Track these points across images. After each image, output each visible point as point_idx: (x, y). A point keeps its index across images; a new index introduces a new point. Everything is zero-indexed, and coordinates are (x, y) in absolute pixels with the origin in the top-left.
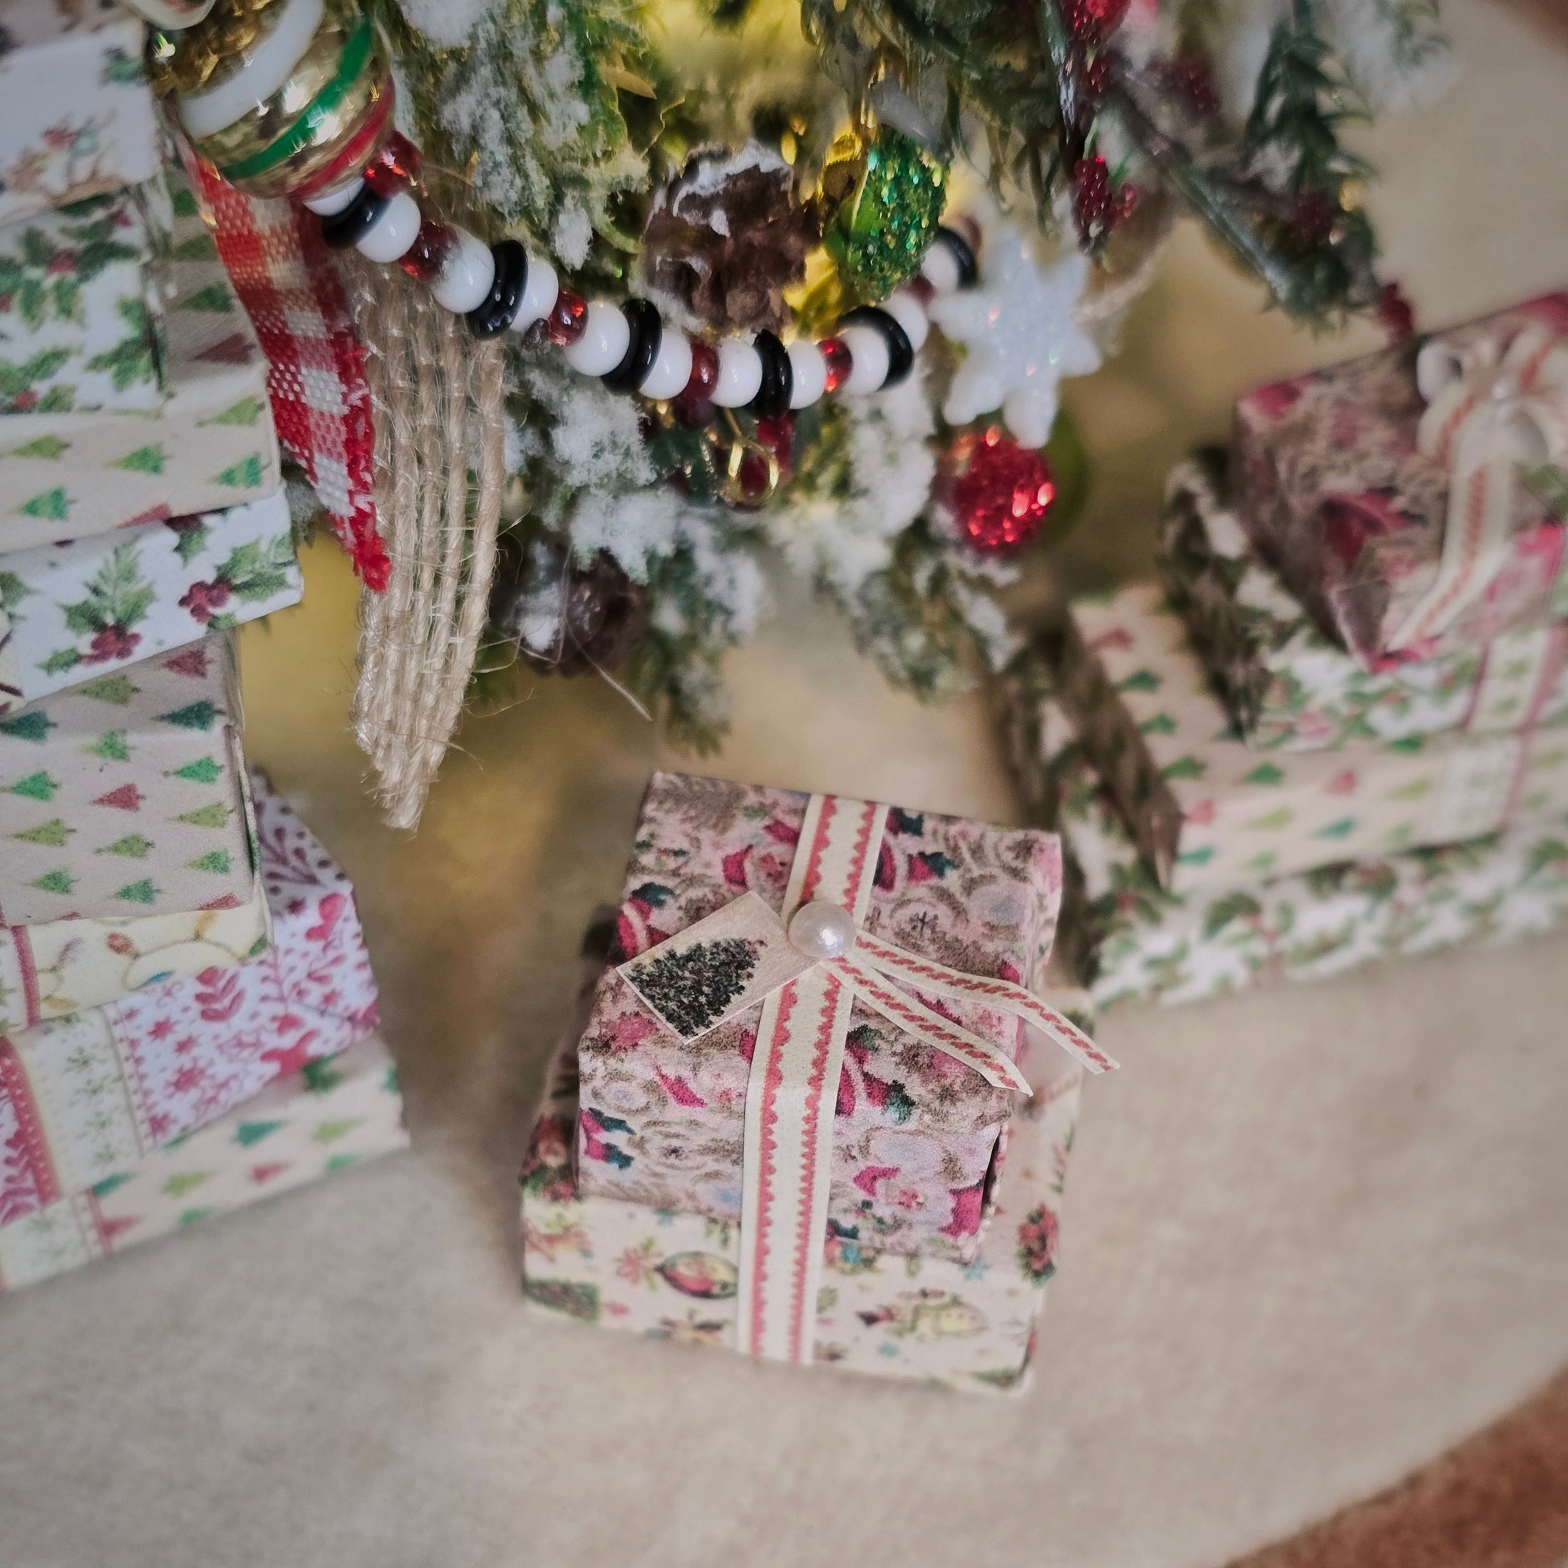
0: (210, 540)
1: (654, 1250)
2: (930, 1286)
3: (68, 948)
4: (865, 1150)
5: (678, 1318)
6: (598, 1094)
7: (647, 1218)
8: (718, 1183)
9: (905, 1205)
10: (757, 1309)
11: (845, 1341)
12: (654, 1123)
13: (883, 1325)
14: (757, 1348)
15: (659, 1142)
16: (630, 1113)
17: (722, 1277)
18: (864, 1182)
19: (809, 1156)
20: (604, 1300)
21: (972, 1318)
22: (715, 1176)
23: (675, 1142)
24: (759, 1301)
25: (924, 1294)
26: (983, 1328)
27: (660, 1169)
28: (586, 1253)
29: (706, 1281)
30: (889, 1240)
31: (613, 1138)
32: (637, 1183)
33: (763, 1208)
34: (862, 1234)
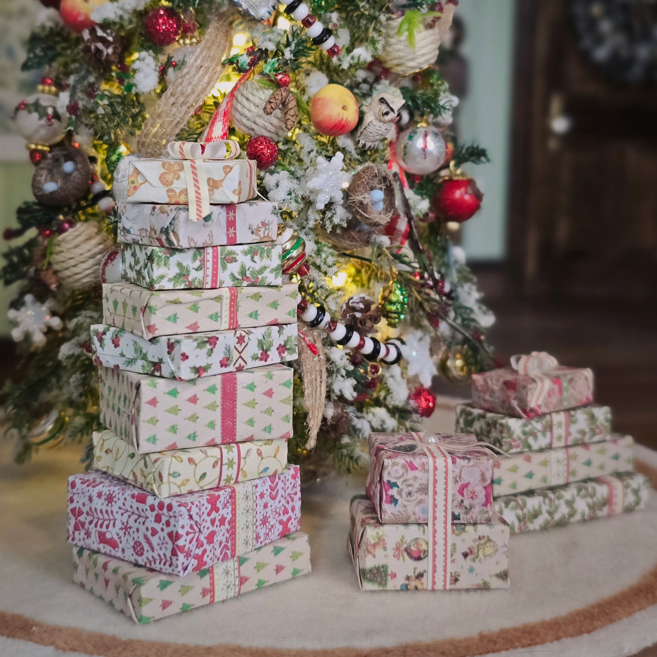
0: (284, 332)
1: (404, 541)
2: (481, 534)
3: (248, 451)
4: (460, 477)
5: (411, 574)
6: (389, 473)
7: (402, 528)
8: (421, 505)
9: (472, 498)
10: (434, 560)
11: (459, 570)
12: (405, 481)
13: (470, 557)
14: (434, 583)
15: (406, 490)
16: (398, 478)
17: (424, 547)
18: (461, 491)
19: (446, 484)
20: (389, 572)
21: (494, 546)
22: (421, 502)
23: (410, 489)
24: (435, 556)
25: (480, 538)
26: (497, 550)
27: (406, 503)
28: (385, 549)
29: (419, 551)
30: (469, 516)
31: (393, 492)
32: (399, 512)
33: (434, 512)
34: (461, 517)
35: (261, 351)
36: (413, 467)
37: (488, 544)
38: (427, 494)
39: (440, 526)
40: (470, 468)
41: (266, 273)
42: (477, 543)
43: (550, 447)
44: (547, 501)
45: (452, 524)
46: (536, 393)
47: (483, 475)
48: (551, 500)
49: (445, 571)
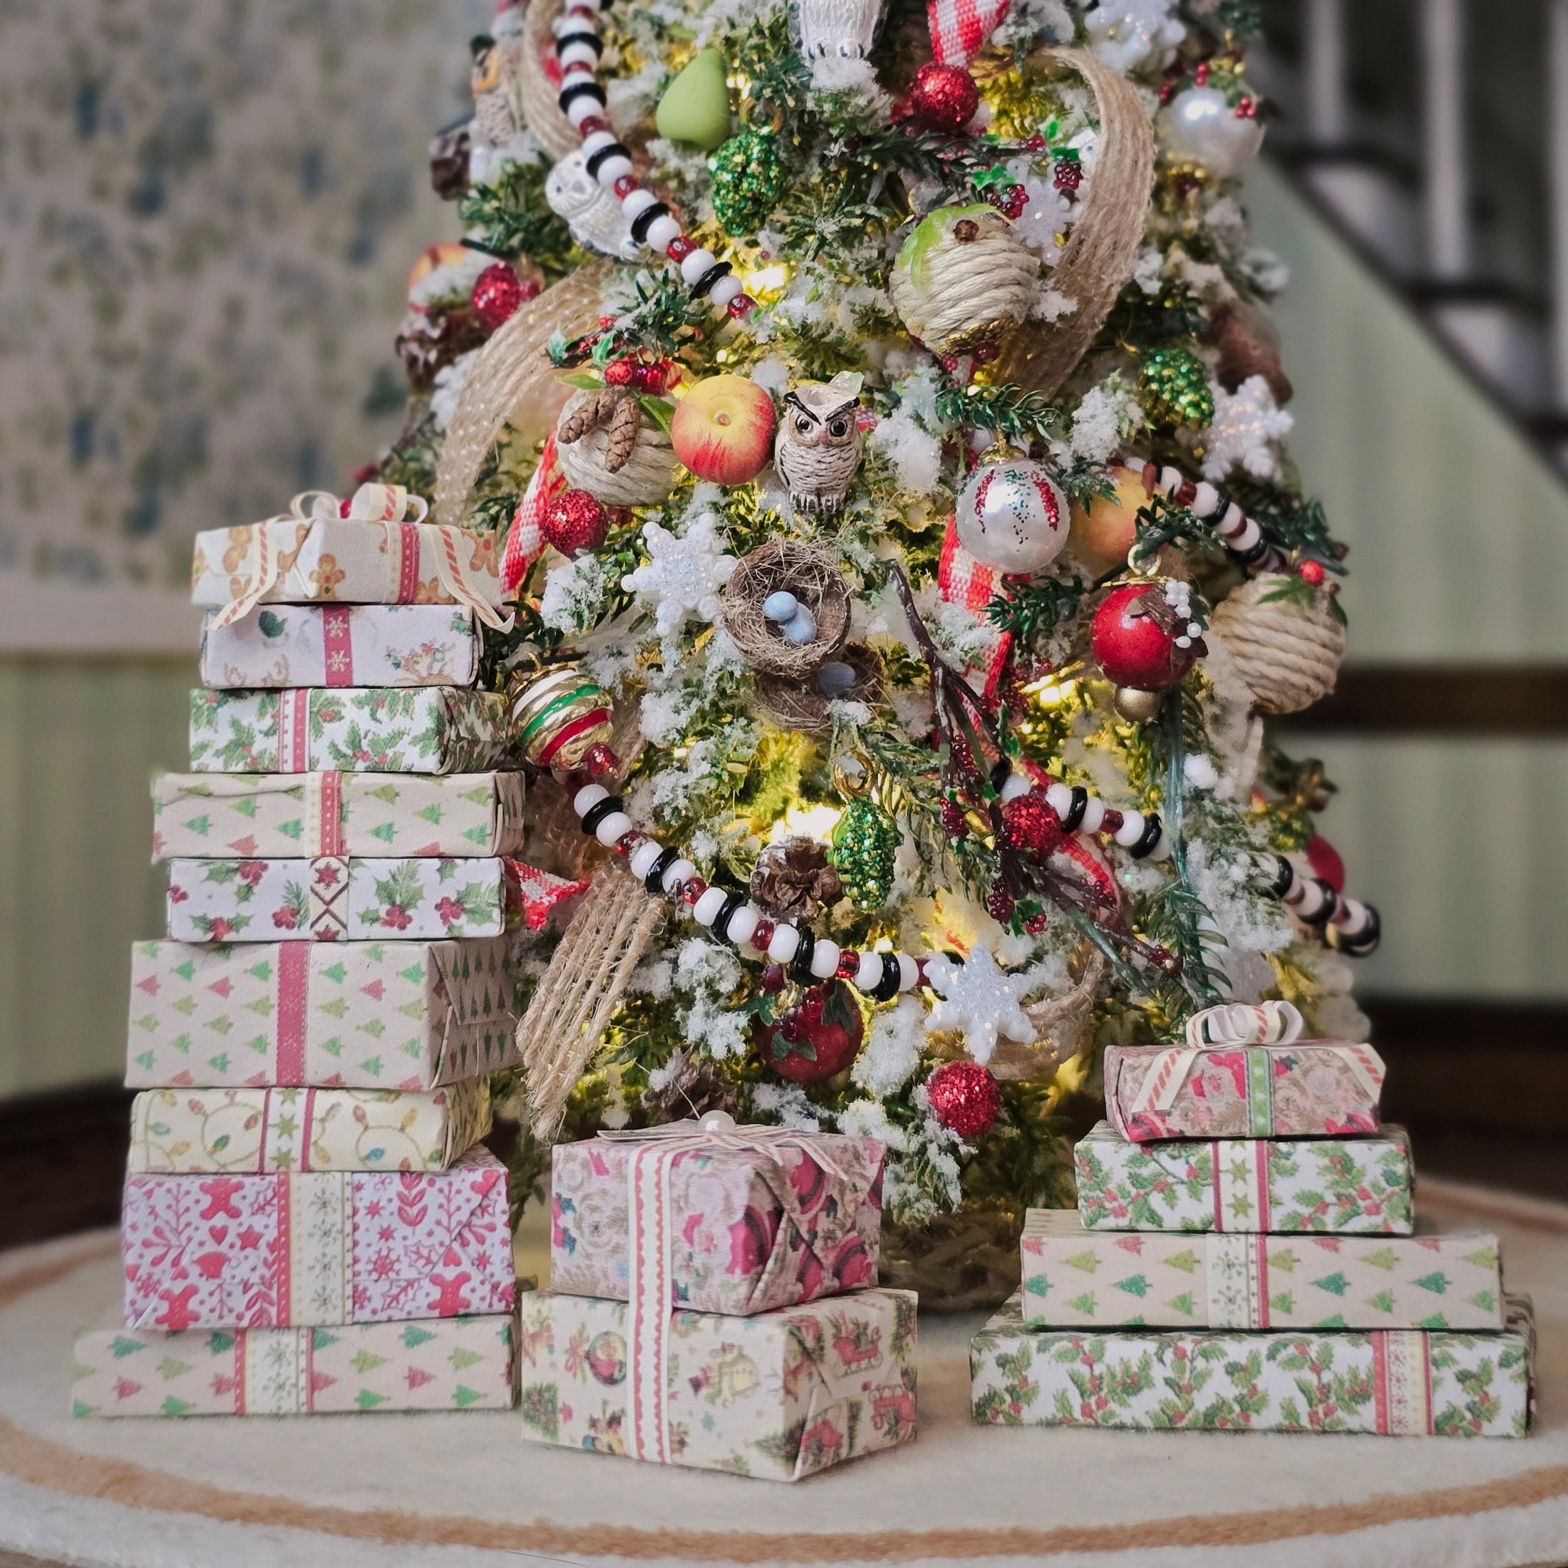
0: (456, 872)
1: (585, 1335)
2: (728, 1340)
3: (332, 1107)
4: (686, 1199)
5: (598, 1415)
6: (559, 1177)
7: (583, 1304)
8: (618, 1256)
9: (708, 1250)
10: (637, 1390)
11: (686, 1420)
12: (586, 1197)
13: (704, 1391)
14: (640, 1444)
15: (590, 1219)
16: (575, 1190)
17: (619, 1356)
18: (688, 1233)
19: (659, 1211)
20: (560, 1405)
21: (751, 1373)
22: (617, 1249)
23: (596, 1217)
24: (638, 1379)
25: (724, 1349)
26: (757, 1384)
27: (591, 1250)
28: (551, 1348)
29: (611, 1364)
30: (704, 1294)
31: (567, 1220)
32: (578, 1267)
33: (640, 1276)
34: (691, 1294)
35: (387, 907)
36: (601, 1170)
37: (740, 1366)
38: (626, 1232)
39: (650, 1311)
40: (705, 1180)
41: (403, 745)
42: (719, 1360)
43: (1213, 1227)
44: (1169, 1355)
45: (675, 1310)
46: (1151, 1080)
47: (727, 1197)
48: (1180, 1354)
49: (658, 1415)
